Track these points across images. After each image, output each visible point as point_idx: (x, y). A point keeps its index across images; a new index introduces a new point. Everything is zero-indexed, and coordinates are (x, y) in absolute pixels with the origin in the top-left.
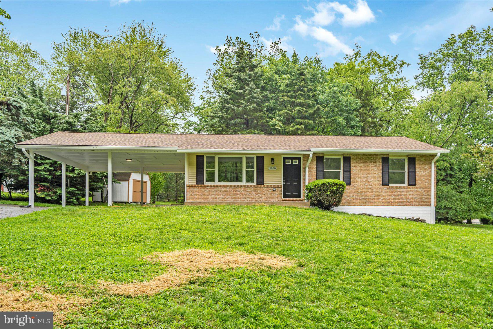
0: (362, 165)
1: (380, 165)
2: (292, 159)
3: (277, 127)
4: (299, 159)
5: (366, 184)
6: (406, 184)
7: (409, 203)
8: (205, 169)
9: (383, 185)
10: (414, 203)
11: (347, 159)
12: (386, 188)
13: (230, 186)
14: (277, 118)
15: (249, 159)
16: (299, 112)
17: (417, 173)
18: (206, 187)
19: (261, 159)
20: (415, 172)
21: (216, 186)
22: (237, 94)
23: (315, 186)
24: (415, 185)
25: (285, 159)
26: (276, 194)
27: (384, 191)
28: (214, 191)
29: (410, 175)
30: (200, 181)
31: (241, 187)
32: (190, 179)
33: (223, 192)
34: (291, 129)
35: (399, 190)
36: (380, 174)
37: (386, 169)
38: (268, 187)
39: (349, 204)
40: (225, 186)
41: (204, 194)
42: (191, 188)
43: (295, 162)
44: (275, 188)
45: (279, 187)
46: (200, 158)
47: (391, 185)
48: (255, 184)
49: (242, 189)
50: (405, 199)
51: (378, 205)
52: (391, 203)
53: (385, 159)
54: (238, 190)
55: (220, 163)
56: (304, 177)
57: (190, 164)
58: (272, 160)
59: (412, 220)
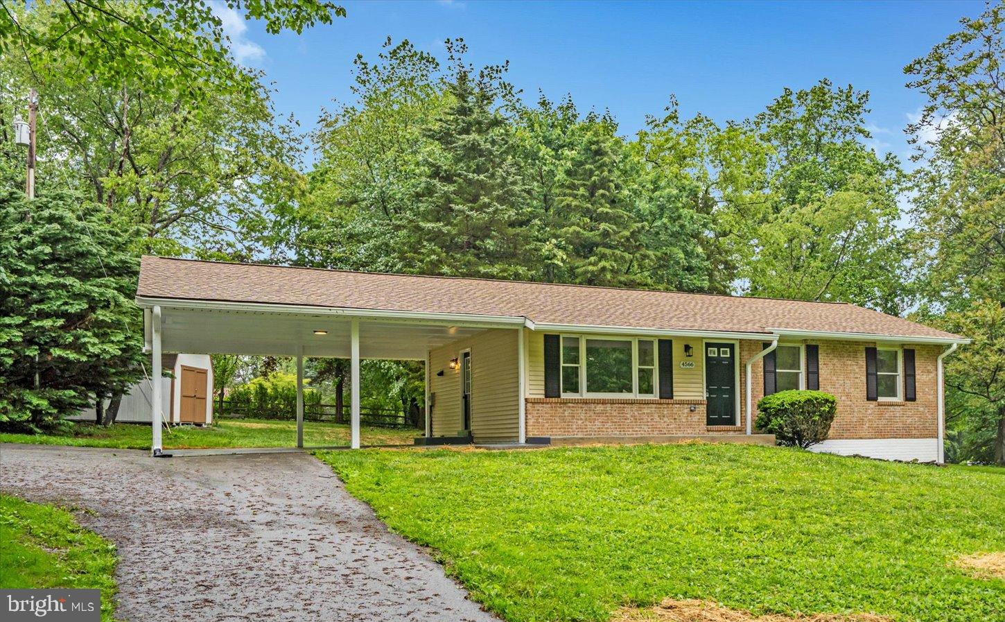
0: (835, 361)
1: (863, 362)
2: (719, 346)
3: (556, 262)
4: (732, 347)
5: (843, 398)
6: (900, 398)
7: (907, 434)
8: (562, 364)
9: (868, 399)
10: (914, 432)
11: (813, 350)
12: (872, 405)
13: (612, 402)
14: (554, 241)
15: (645, 346)
16: (606, 234)
17: (917, 377)
18: (565, 403)
19: (666, 345)
20: (914, 376)
21: (586, 402)
22: (470, 182)
23: (792, 404)
24: (914, 399)
25: (708, 345)
26: (696, 418)
27: (870, 411)
28: (581, 412)
29: (908, 381)
30: (551, 392)
31: (632, 403)
32: (530, 385)
33: (599, 415)
34: (591, 268)
35: (892, 408)
36: (864, 379)
37: (872, 370)
38: (682, 403)
40: (604, 402)
41: (563, 419)
42: (538, 407)
43: (725, 353)
44: (693, 405)
45: (699, 403)
46: (551, 340)
47: (881, 399)
48: (655, 396)
49: (635, 407)
50: (900, 425)
51: (861, 438)
52: (880, 434)
53: (871, 352)
54: (628, 409)
55: (590, 351)
56: (743, 384)
57: (531, 353)
58: (687, 348)
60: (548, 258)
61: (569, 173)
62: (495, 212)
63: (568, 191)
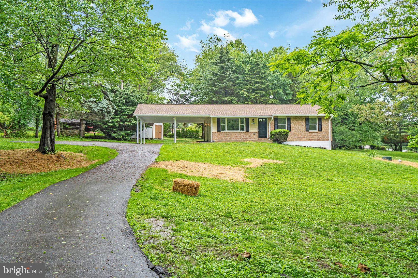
0: (296, 121)
1: (304, 121)
2: (262, 119)
3: (244, 95)
4: (266, 119)
5: (298, 131)
6: (317, 131)
7: (319, 140)
8: (221, 124)
10: (321, 140)
11: (289, 119)
12: (307, 132)
13: (233, 133)
14: (244, 89)
15: (242, 120)
16: (257, 87)
17: (322, 125)
18: (222, 133)
19: (247, 119)
20: (321, 125)
21: (226, 133)
22: (221, 76)
23: (275, 133)
24: (321, 131)
25: (259, 119)
26: (255, 136)
27: (306, 134)
28: (225, 135)
29: (319, 126)
30: (218, 130)
31: (238, 133)
32: (214, 129)
33: (230, 135)
35: (314, 133)
36: (305, 126)
37: (307, 123)
38: (251, 133)
39: (290, 141)
40: (231, 133)
41: (221, 136)
42: (215, 134)
43: (264, 120)
44: (254, 133)
45: (256, 133)
46: (218, 119)
47: (310, 131)
48: (245, 131)
49: (239, 134)
50: (317, 138)
51: (304, 141)
52: (310, 140)
53: (307, 119)
54: (237, 134)
55: (228, 121)
56: (269, 128)
57: (214, 122)
58: (253, 120)
59: (320, 148)
60: (242, 94)
61: (249, 71)
62: (227, 84)
63: (248, 76)
